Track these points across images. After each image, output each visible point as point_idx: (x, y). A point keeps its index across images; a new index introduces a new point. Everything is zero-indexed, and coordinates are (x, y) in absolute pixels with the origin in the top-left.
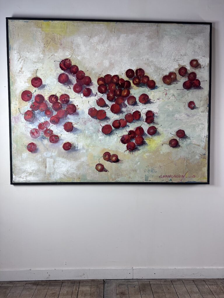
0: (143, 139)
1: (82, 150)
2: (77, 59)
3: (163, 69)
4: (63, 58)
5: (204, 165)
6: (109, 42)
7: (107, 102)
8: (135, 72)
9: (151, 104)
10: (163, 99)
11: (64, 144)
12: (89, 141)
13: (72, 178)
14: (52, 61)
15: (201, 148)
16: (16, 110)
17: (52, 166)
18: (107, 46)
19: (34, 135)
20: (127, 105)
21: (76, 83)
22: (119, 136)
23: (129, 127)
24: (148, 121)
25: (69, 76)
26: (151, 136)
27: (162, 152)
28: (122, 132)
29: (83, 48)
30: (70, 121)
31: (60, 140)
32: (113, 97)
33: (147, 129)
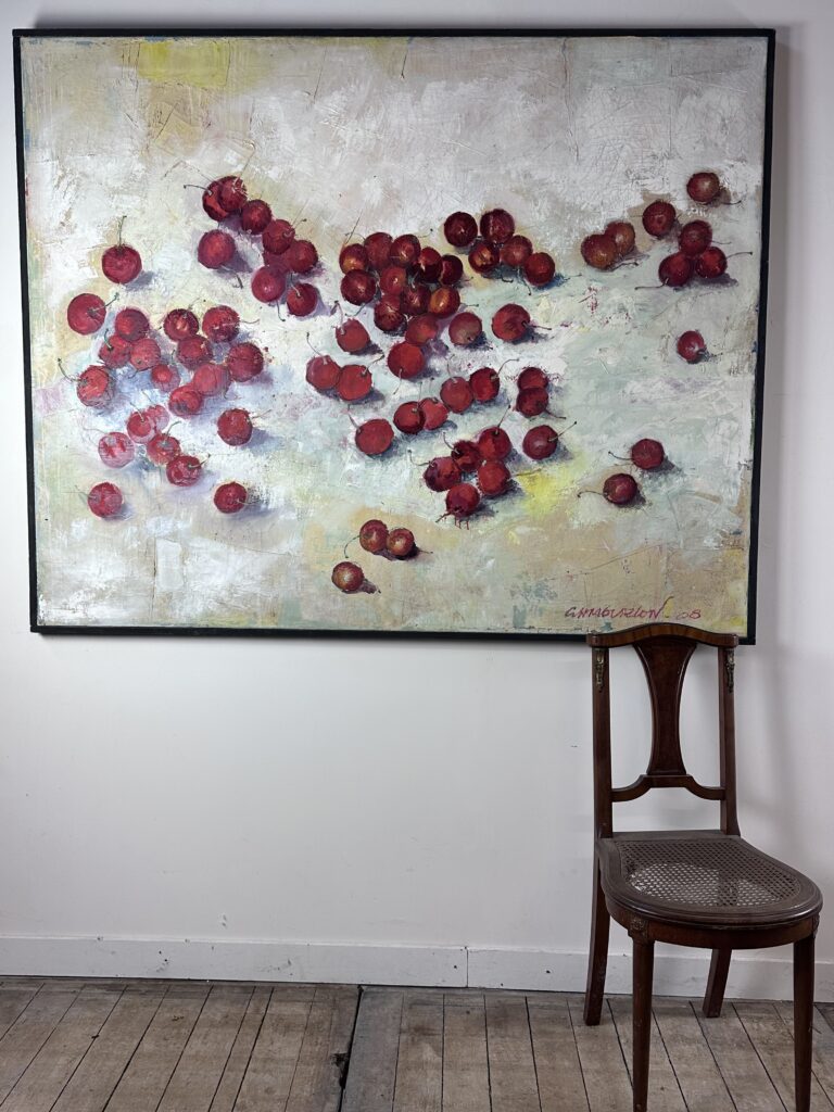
0: (508, 474)
1: (283, 512)
2: (267, 178)
3: (583, 212)
4: (216, 176)
5: (736, 572)
6: (383, 111)
7: (377, 336)
8: (478, 222)
9: (537, 342)
10: (581, 323)
11: (218, 490)
12: (307, 480)
13: (246, 613)
14: (178, 186)
15: (725, 511)
16: (50, 367)
17: (176, 567)
18: (373, 126)
19: (114, 456)
20: (447, 348)
21: (263, 265)
22: (420, 460)
23: (455, 427)
24: (528, 406)
25: (236, 239)
26: (536, 462)
27: (576, 522)
28: (430, 450)
29: (287, 138)
30: (240, 405)
31: (203, 476)
32: (399, 318)
33: (523, 437)
